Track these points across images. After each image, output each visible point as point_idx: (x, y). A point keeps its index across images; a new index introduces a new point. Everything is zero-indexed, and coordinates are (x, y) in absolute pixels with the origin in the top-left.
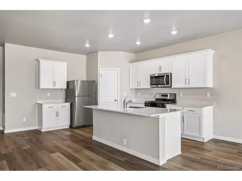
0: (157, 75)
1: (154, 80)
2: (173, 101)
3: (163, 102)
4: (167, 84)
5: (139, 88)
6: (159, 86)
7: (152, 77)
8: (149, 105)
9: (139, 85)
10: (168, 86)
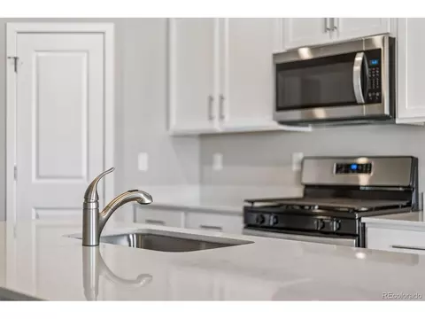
0: (305, 54)
1: (294, 81)
2: (398, 199)
3: (344, 205)
4: (368, 101)
5: (217, 127)
6: (320, 113)
7: (287, 68)
8: (270, 220)
9: (216, 113)
10: (373, 109)
